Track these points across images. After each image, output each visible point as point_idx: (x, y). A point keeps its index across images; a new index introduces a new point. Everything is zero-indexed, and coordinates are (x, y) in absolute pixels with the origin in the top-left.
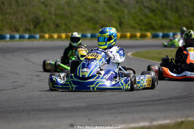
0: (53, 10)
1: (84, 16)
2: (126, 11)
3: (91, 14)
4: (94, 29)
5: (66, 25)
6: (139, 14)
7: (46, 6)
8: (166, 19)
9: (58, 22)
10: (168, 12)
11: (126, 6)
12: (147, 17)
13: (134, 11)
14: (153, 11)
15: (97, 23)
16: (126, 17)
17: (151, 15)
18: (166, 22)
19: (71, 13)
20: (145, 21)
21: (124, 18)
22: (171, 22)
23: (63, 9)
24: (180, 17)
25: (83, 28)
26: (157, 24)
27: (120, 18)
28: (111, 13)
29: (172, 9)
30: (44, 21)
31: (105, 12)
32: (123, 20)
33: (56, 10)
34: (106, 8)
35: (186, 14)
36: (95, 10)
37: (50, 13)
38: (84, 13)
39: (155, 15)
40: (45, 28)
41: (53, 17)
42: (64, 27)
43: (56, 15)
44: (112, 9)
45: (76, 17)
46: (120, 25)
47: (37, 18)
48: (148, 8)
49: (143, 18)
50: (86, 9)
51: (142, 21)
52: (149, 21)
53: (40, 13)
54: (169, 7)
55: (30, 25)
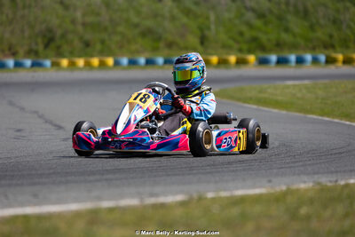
0: (79, 15)
1: (136, 26)
2: (212, 17)
3: (149, 23)
4: (155, 50)
5: (103, 42)
6: (237, 22)
7: (66, 7)
8: (287, 30)
9: (88, 37)
10: (290, 17)
11: (213, 8)
12: (250, 26)
13: (227, 15)
14: (261, 16)
15: (159, 39)
16: (213, 27)
17: (258, 23)
18: (285, 37)
19: (111, 20)
20: (248, 34)
21: (209, 28)
22: (294, 36)
23: (98, 14)
24: (312, 28)
25: (133, 47)
26: (269, 40)
27: (201, 29)
28: (185, 20)
29: (296, 12)
30: (63, 36)
31: (173, 18)
32: (207, 32)
33: (84, 15)
34: (176, 11)
35: (322, 22)
36: (156, 15)
37: (73, 22)
38: (135, 20)
39: (266, 23)
40: (66, 48)
41: (80, 28)
42: (98, 46)
43: (84, 24)
44: (187, 12)
45: (120, 29)
46: (202, 43)
47: (50, 30)
48: (253, 10)
49: (244, 28)
50: (138, 13)
51: (241, 34)
52: (254, 33)
53: (55, 22)
54: (291, 8)
55: (37, 44)
